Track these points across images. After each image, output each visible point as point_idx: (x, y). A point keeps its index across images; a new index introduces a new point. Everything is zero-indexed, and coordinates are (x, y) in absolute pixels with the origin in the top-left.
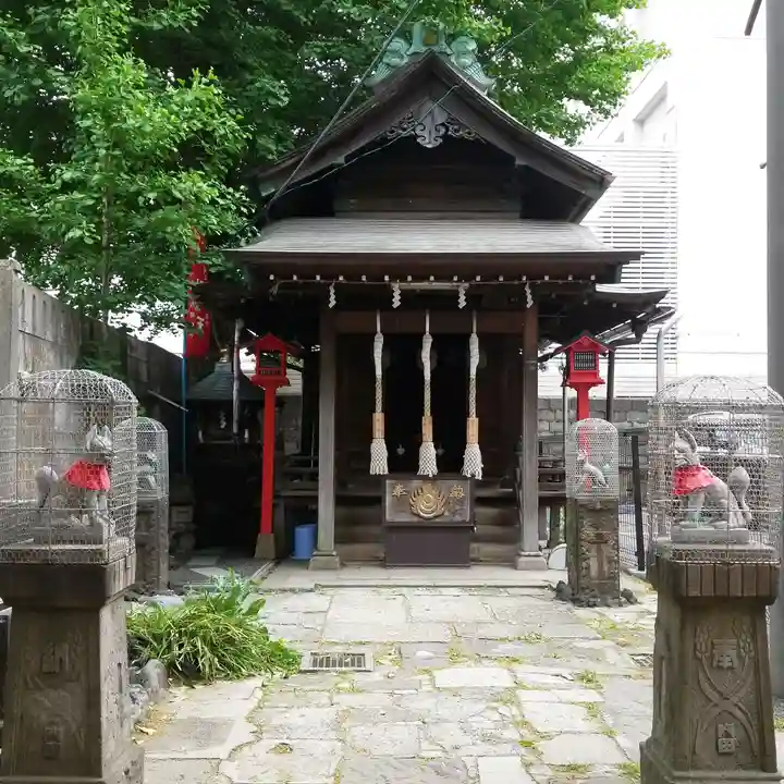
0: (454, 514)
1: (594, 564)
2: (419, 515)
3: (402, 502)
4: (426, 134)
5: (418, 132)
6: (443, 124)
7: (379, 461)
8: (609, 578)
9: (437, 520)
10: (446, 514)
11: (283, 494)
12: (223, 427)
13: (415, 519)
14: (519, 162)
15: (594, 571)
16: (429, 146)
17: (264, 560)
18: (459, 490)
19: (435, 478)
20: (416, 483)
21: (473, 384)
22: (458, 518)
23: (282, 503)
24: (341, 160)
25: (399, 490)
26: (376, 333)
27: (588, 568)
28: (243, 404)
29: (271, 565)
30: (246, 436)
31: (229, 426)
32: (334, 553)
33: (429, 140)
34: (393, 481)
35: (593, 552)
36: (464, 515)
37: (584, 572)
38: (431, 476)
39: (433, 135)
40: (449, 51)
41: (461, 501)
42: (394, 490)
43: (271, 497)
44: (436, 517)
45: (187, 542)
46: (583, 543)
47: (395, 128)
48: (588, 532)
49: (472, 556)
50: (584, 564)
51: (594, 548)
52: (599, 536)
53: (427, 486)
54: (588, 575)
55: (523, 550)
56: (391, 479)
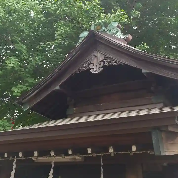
4: (94, 67)
5: (91, 67)
6: (102, 61)
14: (144, 71)
16: (96, 73)
24: (57, 88)
33: (96, 69)
39: (98, 67)
40: (106, 30)
47: (81, 67)
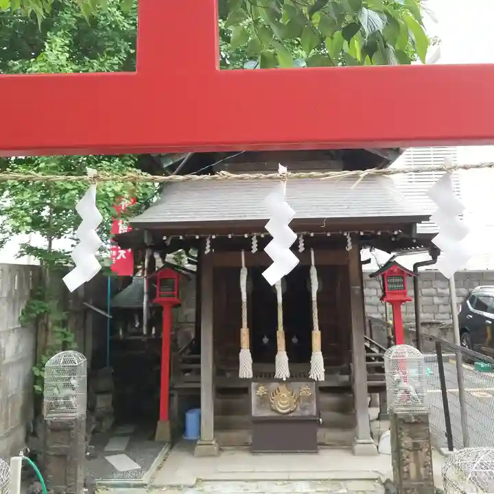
0: (304, 409)
1: (412, 467)
2: (277, 412)
3: (264, 400)
7: (246, 366)
8: (426, 480)
9: (291, 415)
10: (298, 409)
11: (177, 386)
12: (137, 326)
13: (274, 414)
15: (413, 474)
17: (162, 443)
18: (306, 390)
19: (288, 380)
20: (274, 385)
21: (315, 305)
22: (307, 413)
23: (176, 393)
25: (262, 390)
26: (241, 267)
27: (408, 472)
28: (150, 309)
29: (167, 450)
30: (153, 332)
31: (141, 326)
32: (214, 442)
34: (256, 384)
35: (412, 458)
36: (311, 410)
37: (405, 476)
38: (284, 379)
41: (309, 399)
42: (257, 391)
43: (167, 388)
44: (291, 412)
45: (107, 423)
46: (403, 450)
48: (407, 442)
49: (318, 441)
50: (405, 469)
51: (411, 454)
52: (415, 445)
53: (283, 388)
54: (408, 479)
55: (358, 438)
56: (255, 381)
